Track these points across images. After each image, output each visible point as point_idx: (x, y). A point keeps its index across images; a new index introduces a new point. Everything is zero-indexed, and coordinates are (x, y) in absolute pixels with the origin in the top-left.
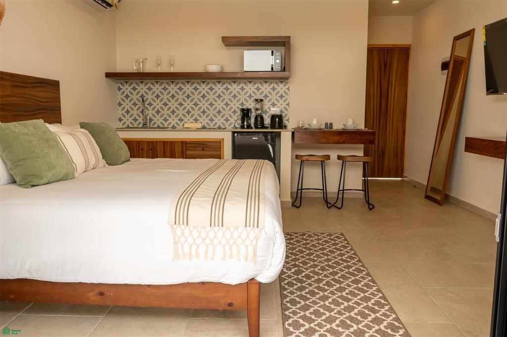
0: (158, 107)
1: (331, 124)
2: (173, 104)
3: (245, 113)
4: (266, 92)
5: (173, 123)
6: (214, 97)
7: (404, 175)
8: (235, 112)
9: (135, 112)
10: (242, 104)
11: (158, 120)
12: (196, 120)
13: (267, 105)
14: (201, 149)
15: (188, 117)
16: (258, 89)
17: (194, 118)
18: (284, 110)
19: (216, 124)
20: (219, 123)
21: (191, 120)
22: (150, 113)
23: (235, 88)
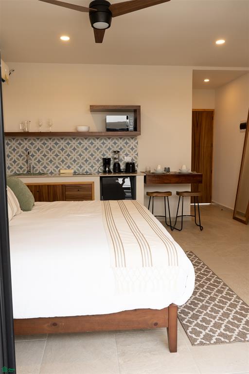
0: (39, 158)
1: (169, 168)
2: (51, 156)
3: (106, 162)
4: (121, 145)
5: (51, 170)
6: (83, 149)
7: (212, 201)
8: (98, 161)
9: (21, 162)
10: (103, 155)
11: (39, 168)
12: (69, 167)
13: (122, 155)
14: (77, 190)
15: (63, 165)
16: (115, 143)
17: (67, 166)
18: (134, 158)
19: (84, 169)
20: (87, 169)
21: (65, 167)
22: (33, 162)
23: (98, 143)
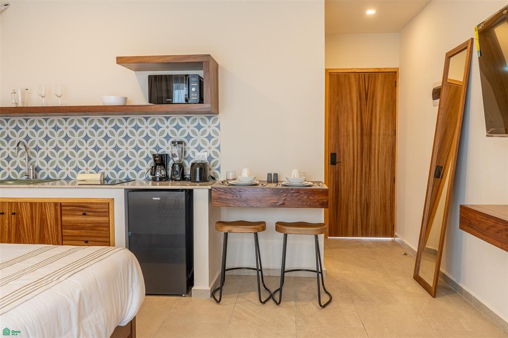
0: (47, 153)
1: (276, 175)
2: (67, 149)
3: (161, 161)
4: (188, 131)
5: (67, 173)
6: (121, 138)
8: (147, 159)
9: (19, 160)
10: (157, 148)
11: (47, 170)
12: (97, 170)
13: (191, 149)
14: (82, 213)
15: (87, 165)
16: (178, 127)
17: (94, 167)
18: (213, 156)
19: (123, 174)
20: (127, 174)
21: (91, 169)
22: (37, 159)
23: (147, 127)
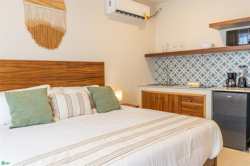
0: (175, 72)
2: (184, 71)
3: (232, 76)
5: (184, 82)
6: (210, 65)
8: (224, 75)
10: (230, 70)
11: (175, 80)
12: (197, 80)
14: (190, 101)
15: (193, 78)
17: (196, 79)
19: (211, 83)
20: (213, 83)
21: (194, 80)
22: (171, 76)
23: (224, 59)
